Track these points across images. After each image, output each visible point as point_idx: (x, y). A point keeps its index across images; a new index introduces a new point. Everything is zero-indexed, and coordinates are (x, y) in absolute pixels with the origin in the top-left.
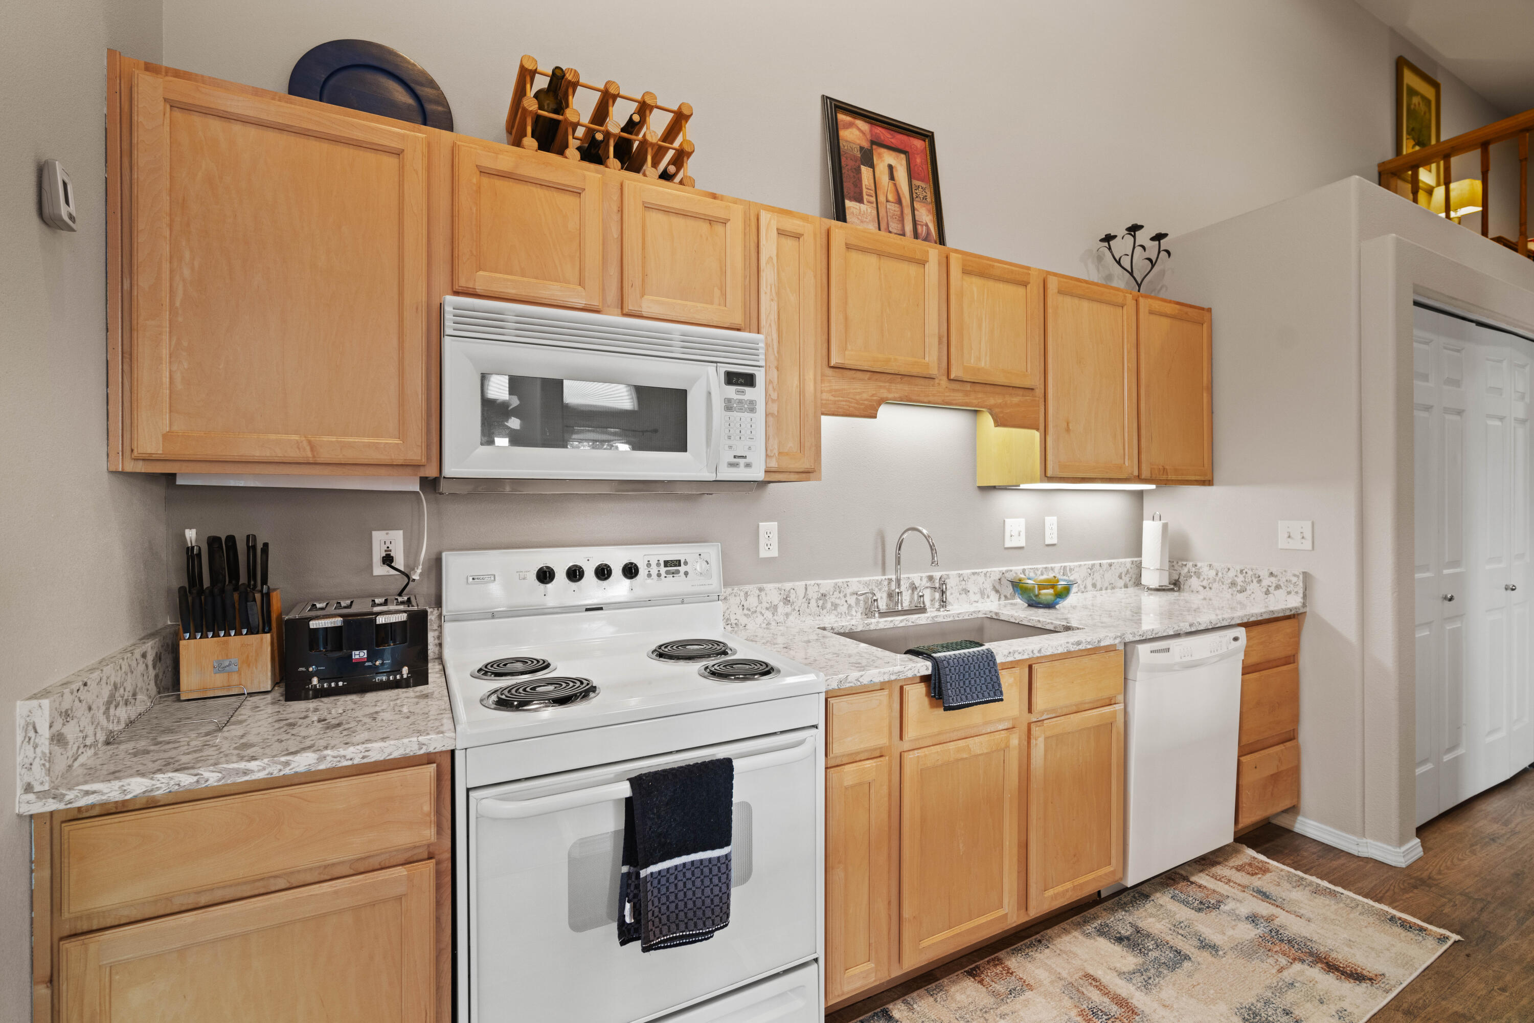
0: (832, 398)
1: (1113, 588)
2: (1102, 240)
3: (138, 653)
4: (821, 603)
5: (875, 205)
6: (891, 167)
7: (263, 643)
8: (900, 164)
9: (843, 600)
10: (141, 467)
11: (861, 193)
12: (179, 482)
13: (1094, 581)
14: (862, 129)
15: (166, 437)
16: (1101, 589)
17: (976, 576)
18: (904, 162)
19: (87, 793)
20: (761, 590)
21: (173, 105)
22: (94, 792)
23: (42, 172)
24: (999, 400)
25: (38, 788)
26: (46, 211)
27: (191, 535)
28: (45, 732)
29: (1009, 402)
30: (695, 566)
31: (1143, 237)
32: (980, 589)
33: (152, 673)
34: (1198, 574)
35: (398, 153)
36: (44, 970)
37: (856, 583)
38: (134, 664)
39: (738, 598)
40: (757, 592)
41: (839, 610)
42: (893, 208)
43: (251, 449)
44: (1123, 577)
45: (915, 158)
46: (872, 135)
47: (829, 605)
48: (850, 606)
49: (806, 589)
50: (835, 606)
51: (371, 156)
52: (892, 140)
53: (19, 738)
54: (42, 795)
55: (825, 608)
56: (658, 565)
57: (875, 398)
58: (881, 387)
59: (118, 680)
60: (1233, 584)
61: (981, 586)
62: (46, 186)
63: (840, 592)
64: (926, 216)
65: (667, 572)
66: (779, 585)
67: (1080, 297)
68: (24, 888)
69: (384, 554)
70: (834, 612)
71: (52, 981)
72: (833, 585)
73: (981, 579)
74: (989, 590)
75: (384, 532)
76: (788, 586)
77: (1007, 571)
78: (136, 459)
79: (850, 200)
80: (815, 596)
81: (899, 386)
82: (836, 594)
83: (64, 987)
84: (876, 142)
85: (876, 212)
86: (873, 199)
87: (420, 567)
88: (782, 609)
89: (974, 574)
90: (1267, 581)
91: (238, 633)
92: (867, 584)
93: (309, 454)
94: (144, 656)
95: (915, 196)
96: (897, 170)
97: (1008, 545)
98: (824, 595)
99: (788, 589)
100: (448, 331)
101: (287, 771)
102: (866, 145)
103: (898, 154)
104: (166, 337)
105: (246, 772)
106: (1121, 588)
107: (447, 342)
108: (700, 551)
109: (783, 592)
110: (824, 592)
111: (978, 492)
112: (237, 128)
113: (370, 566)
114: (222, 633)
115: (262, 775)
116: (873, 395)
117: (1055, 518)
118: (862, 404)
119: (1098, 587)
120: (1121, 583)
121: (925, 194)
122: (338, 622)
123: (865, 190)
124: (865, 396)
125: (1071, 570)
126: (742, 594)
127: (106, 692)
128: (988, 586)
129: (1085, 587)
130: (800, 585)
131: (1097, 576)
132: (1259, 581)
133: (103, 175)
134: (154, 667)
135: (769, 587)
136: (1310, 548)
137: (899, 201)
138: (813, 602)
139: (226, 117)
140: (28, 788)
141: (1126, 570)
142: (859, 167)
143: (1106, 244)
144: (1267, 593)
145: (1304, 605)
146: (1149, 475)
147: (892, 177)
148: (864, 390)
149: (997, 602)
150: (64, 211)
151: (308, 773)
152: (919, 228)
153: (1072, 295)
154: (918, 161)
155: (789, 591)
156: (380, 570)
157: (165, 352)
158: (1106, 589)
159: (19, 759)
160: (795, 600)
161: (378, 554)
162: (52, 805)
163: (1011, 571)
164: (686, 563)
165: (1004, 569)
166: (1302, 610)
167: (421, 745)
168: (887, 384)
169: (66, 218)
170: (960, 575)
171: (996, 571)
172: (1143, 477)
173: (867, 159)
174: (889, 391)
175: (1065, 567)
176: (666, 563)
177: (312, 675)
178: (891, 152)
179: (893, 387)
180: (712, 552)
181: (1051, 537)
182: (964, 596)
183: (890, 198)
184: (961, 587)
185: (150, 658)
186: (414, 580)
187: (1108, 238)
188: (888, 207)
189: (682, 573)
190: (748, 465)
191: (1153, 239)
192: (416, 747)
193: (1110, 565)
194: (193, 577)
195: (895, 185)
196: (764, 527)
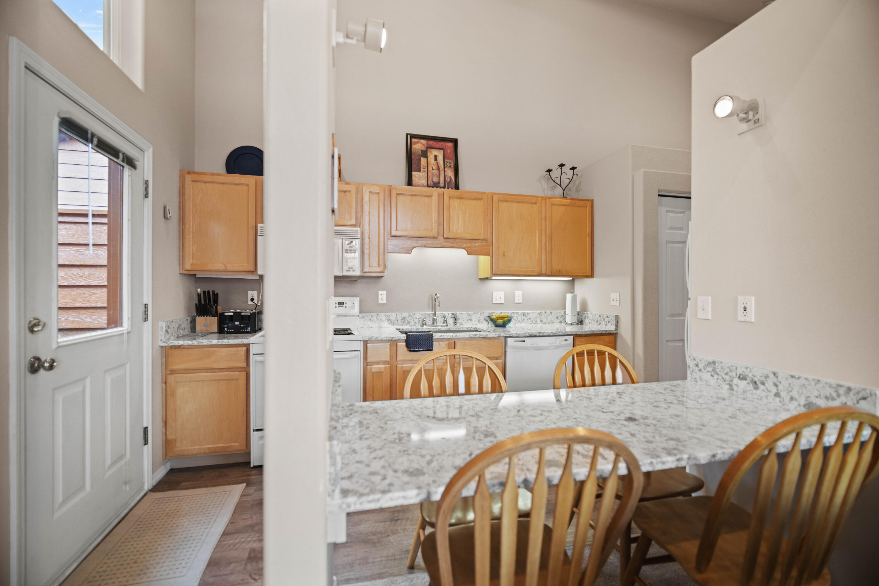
0: (392, 247)
1: (553, 323)
2: (547, 171)
3: (185, 319)
4: (403, 321)
5: (426, 172)
6: (436, 156)
7: (215, 320)
8: (440, 154)
9: (413, 320)
10: (186, 272)
11: (420, 169)
12: (197, 276)
13: (541, 319)
14: (423, 143)
15: (192, 265)
16: (546, 323)
17: (476, 314)
18: (442, 153)
19: (172, 343)
20: (378, 315)
21: (193, 181)
22: (173, 343)
23: (165, 208)
24: (469, 245)
25: (163, 341)
26: (166, 216)
27: (199, 290)
28: (164, 329)
29: (473, 245)
30: (349, 304)
31: (566, 169)
32: (478, 320)
33: (189, 325)
34: (588, 317)
35: (248, 185)
36: (164, 381)
37: (418, 315)
38: (184, 321)
39: (369, 317)
40: (376, 315)
41: (410, 324)
42: (436, 172)
43: (210, 267)
44: (559, 318)
45: (447, 151)
46: (427, 145)
47: (406, 322)
48: (415, 322)
49: (397, 315)
50: (409, 322)
51: (240, 187)
52: (437, 145)
53: (160, 329)
54: (164, 342)
55: (405, 323)
56: (336, 304)
57: (410, 246)
58: (413, 242)
59: (180, 323)
60: (597, 321)
61: (479, 318)
62: (165, 211)
63: (411, 317)
64: (450, 173)
65: (339, 306)
66: (385, 313)
67: (511, 202)
68: (160, 362)
69: (251, 298)
70: (409, 324)
71: (165, 383)
72: (408, 315)
73: (478, 315)
74: (483, 320)
75: (251, 291)
76: (389, 314)
77: (492, 313)
78: (185, 270)
79: (415, 171)
80: (400, 318)
81: (421, 242)
82: (410, 318)
83: (168, 384)
84: (429, 147)
85: (426, 175)
86: (426, 170)
87: (260, 301)
89: (475, 313)
90: (606, 319)
91: (209, 317)
92: (423, 315)
93: (224, 269)
94: (187, 320)
95: (445, 166)
96: (438, 157)
97: (494, 302)
98: (404, 318)
100: (259, 234)
101: (211, 344)
102: (424, 149)
103: (439, 150)
104: (191, 240)
105: (202, 343)
106: (558, 323)
107: (258, 237)
108: (351, 300)
109: (387, 316)
111: (479, 281)
112: (208, 184)
113: (247, 302)
114: (206, 316)
115: (205, 344)
116: (410, 245)
117: (521, 292)
118: (405, 249)
119: (544, 322)
120: (558, 321)
121: (450, 164)
122: (232, 314)
123: (422, 167)
124: (406, 246)
125: (527, 314)
126: (370, 316)
127: (177, 326)
128: (482, 318)
129: (536, 322)
130: (394, 314)
131: (543, 317)
132: (604, 320)
133: (178, 201)
134: (190, 324)
135: (381, 314)
136: (619, 305)
137: (438, 169)
139: (205, 182)
140: (161, 340)
141: (561, 315)
142: (421, 158)
143: (548, 173)
144: (606, 325)
145: (616, 329)
146: (551, 273)
147: (436, 159)
148: (407, 243)
149: (487, 325)
150: (169, 216)
151: (215, 345)
152: (447, 179)
153: (507, 201)
154: (449, 151)
155: (389, 316)
156: (250, 302)
157: (191, 243)
158: (549, 323)
159: (160, 334)
160: (392, 319)
161: (250, 298)
162: (165, 344)
163: (494, 313)
164: (346, 303)
165: (491, 312)
166: (616, 332)
167: (242, 341)
168: (416, 241)
169: (169, 217)
170: (468, 314)
171: (487, 313)
172: (547, 274)
173: (425, 154)
174: (417, 243)
175: (524, 313)
176: (339, 303)
177: (225, 327)
178: (436, 150)
179: (418, 242)
180: (357, 300)
181: (518, 299)
182: (470, 322)
183: (434, 168)
184: (468, 318)
185: (189, 321)
186: (259, 306)
187: (549, 171)
188: (433, 172)
189: (344, 306)
190: (354, 271)
191: (571, 169)
192: (240, 342)
193: (551, 313)
194: (200, 301)
195: (437, 163)
196: (380, 292)
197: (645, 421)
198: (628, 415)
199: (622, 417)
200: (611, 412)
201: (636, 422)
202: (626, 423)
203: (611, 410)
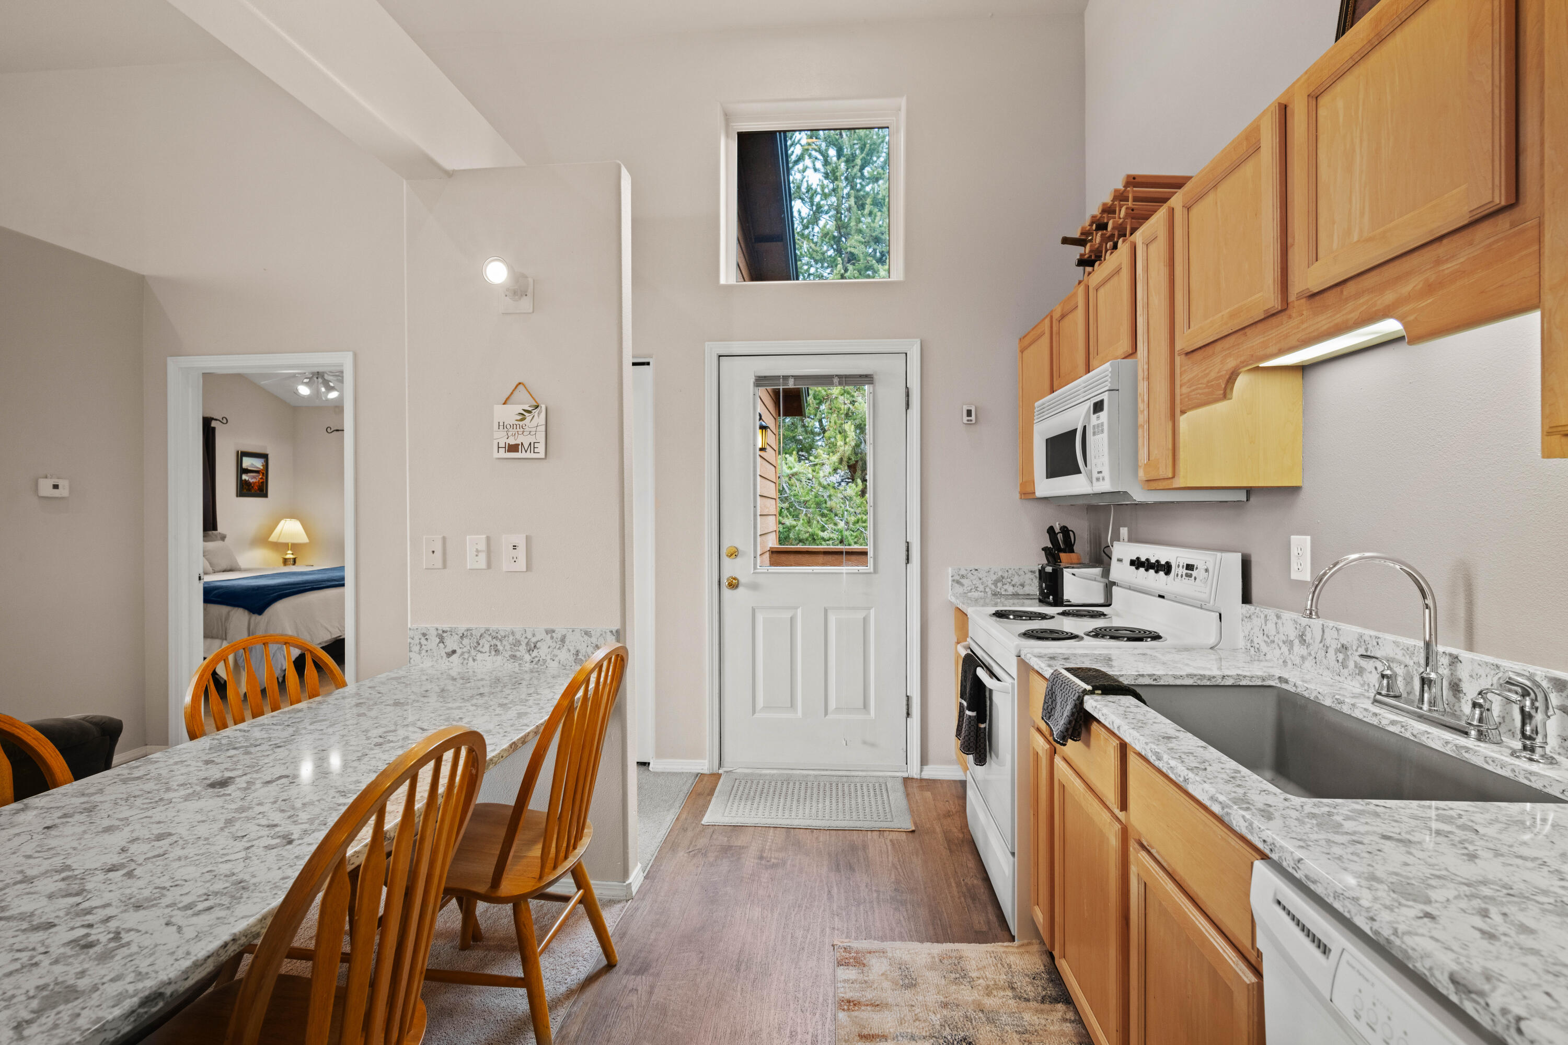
0: (1187, 390)
4: (1341, 657)
20: (1279, 617)
24: (1409, 286)
30: (1200, 571)
49: (1324, 631)
57: (1222, 373)
58: (1227, 355)
59: (1005, 575)
65: (1186, 575)
72: (1356, 636)
75: (1123, 528)
76: (1304, 621)
80: (1335, 644)
81: (1247, 344)
88: (1298, 649)
98: (1345, 647)
99: (1303, 624)
108: (1206, 559)
109: (1298, 627)
110: (1345, 643)
116: (1220, 371)
118: (1210, 387)
124: (1212, 375)
126: (1263, 616)
127: (994, 577)
130: (1317, 624)
135: (1287, 615)
138: (1331, 651)
155: (1305, 627)
159: (949, 584)
160: (1311, 641)
164: (1196, 569)
168: (1234, 349)
169: (967, 421)
174: (1236, 356)
176: (1187, 566)
180: (1214, 562)
189: (1193, 578)
190: (1103, 479)
196: (1294, 539)
197: (190, 791)
198: (230, 789)
199: (241, 782)
200: (269, 782)
201: (209, 782)
202: (228, 774)
203: (273, 788)
